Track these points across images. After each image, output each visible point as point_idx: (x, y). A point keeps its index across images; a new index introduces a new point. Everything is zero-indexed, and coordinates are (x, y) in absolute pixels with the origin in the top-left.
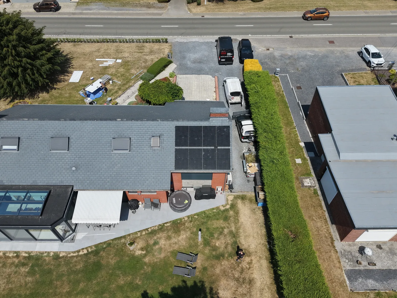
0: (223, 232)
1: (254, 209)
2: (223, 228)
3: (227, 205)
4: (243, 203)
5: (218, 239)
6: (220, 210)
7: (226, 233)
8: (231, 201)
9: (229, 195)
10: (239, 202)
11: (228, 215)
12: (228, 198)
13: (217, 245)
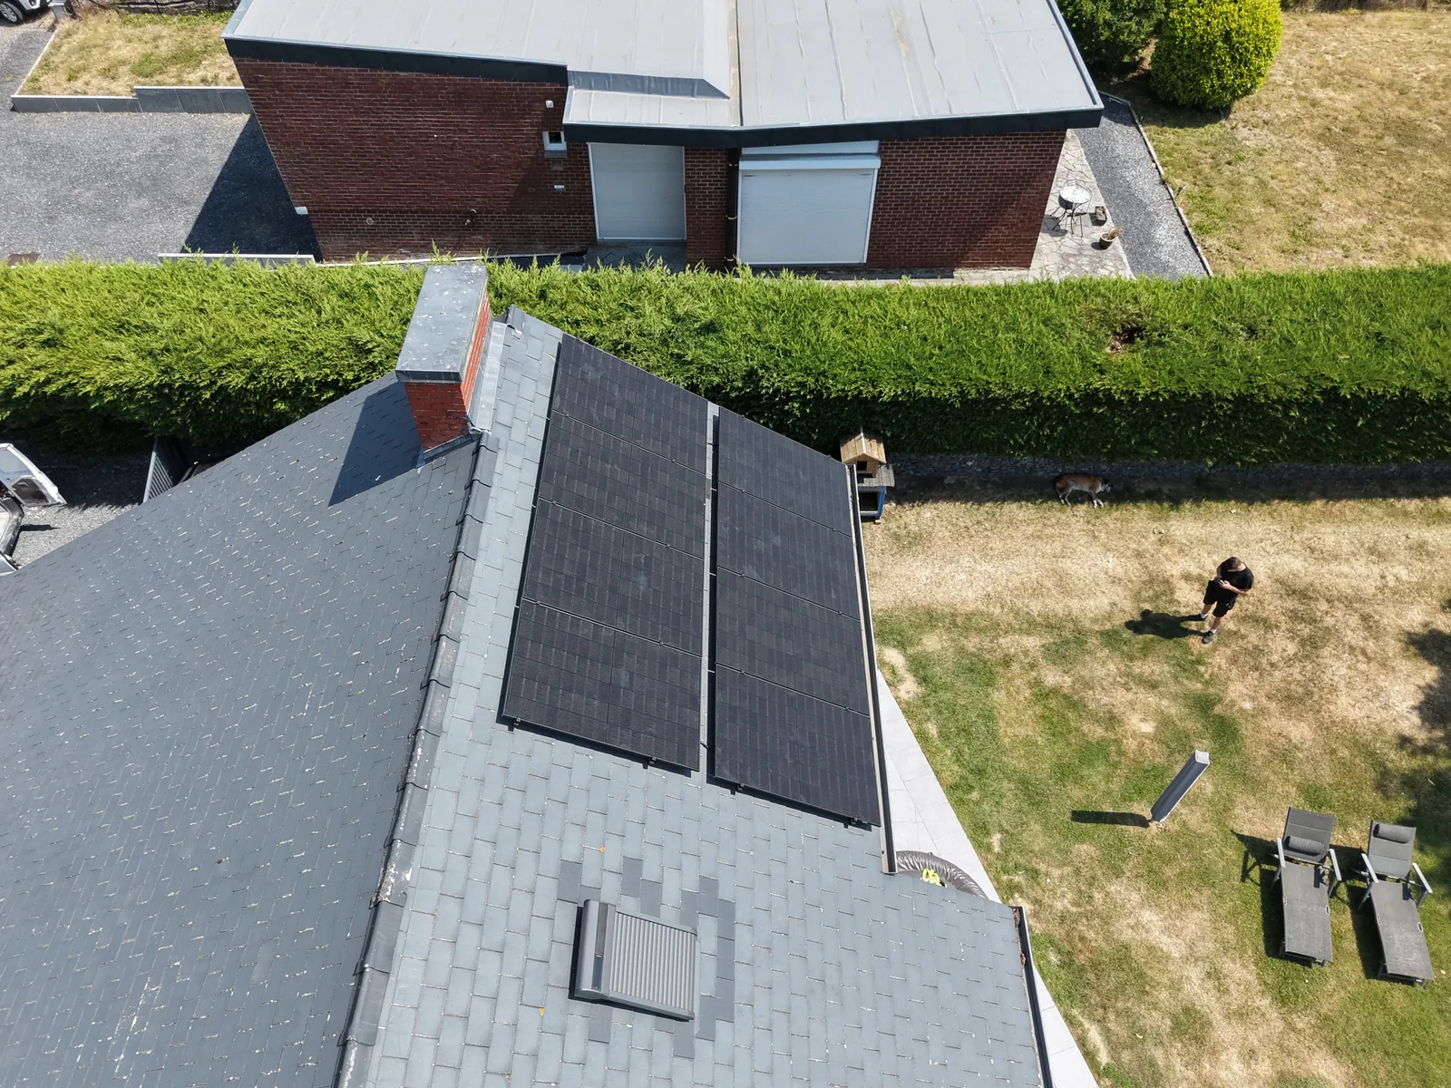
0: (1066, 691)
1: (897, 537)
2: (1043, 694)
5: (1112, 720)
6: (924, 699)
7: (1068, 680)
11: (951, 659)
13: (1148, 728)
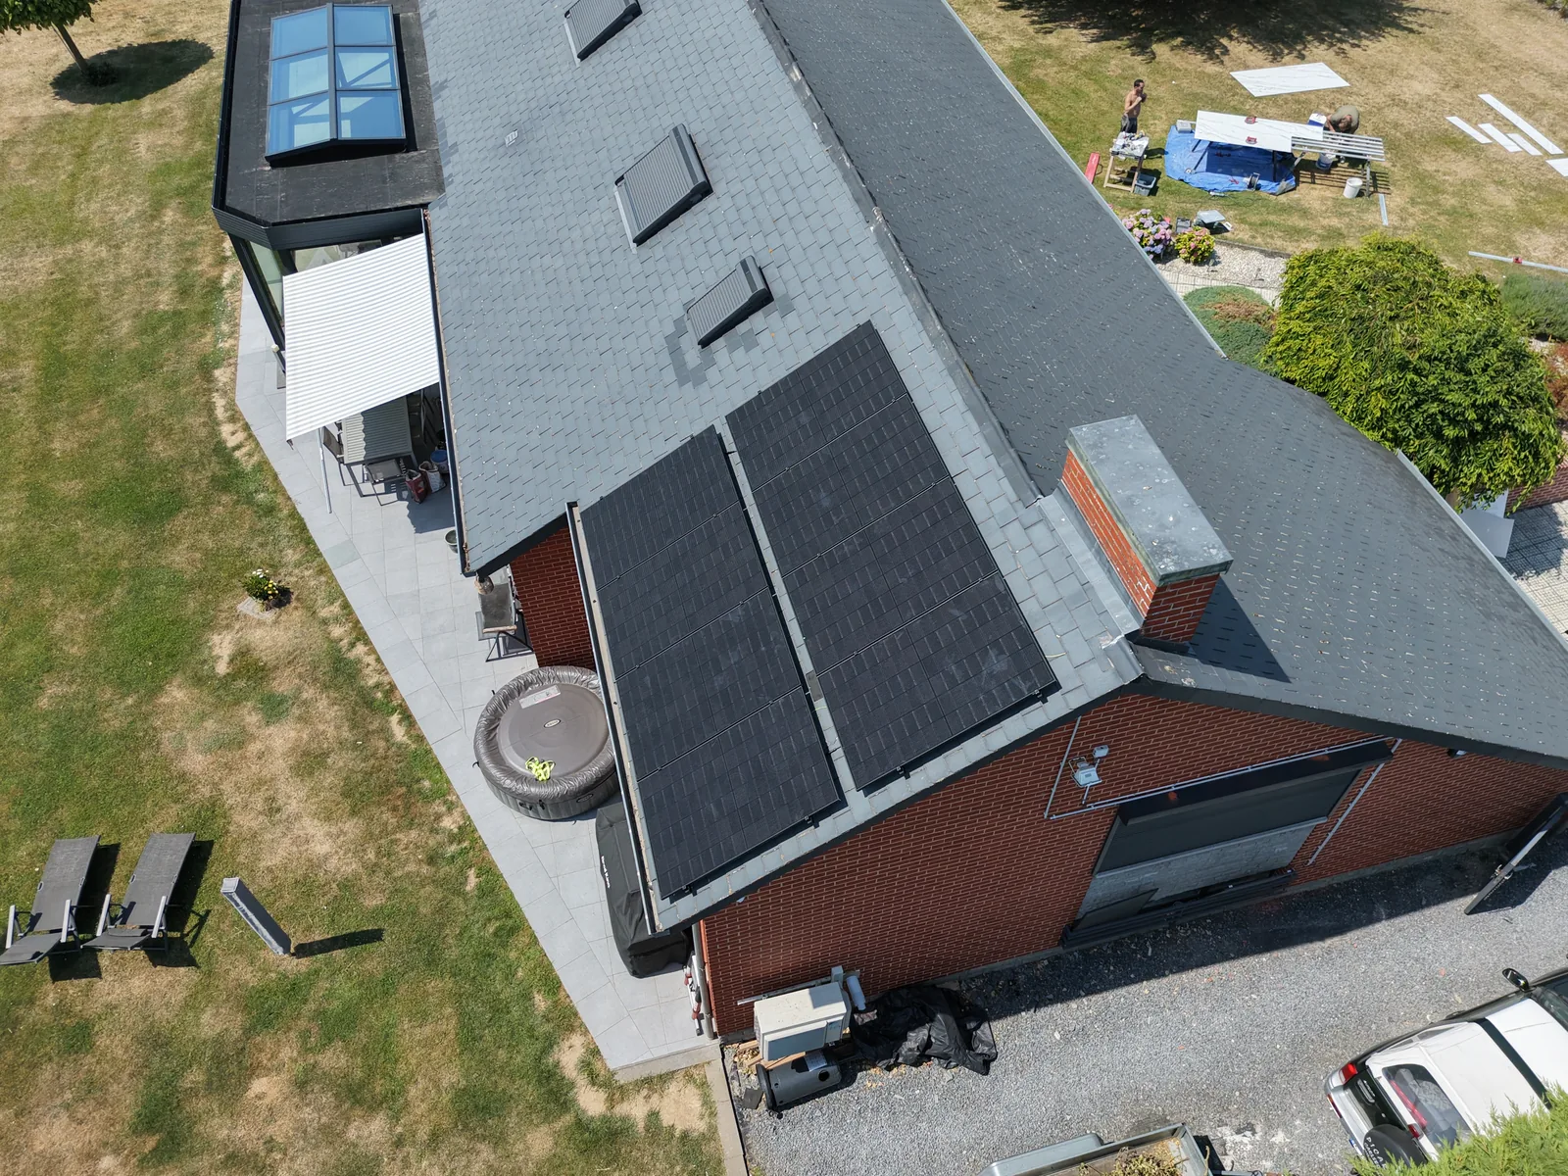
0: (359, 1112)
2: (391, 1102)
3: (602, 1095)
6: (550, 1043)
7: (352, 1134)
8: (653, 1116)
9: (702, 1085)
11: (512, 1121)
12: (673, 1088)
13: (259, 1085)
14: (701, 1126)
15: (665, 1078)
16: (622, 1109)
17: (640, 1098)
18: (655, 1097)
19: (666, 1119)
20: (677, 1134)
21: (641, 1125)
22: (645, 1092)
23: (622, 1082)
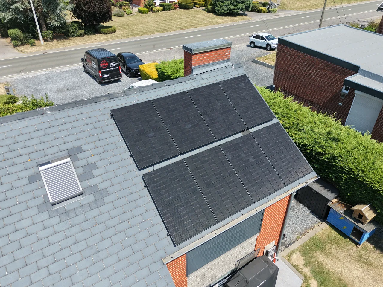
1: (361, 256)
3: (310, 282)
4: (330, 256)
8: (305, 265)
9: (289, 256)
10: (320, 257)
12: (295, 263)
14: (298, 253)
15: (295, 266)
16: (309, 274)
17: (304, 271)
18: (300, 267)
19: (303, 262)
20: (304, 258)
21: (309, 268)
22: (301, 270)
23: (303, 277)
